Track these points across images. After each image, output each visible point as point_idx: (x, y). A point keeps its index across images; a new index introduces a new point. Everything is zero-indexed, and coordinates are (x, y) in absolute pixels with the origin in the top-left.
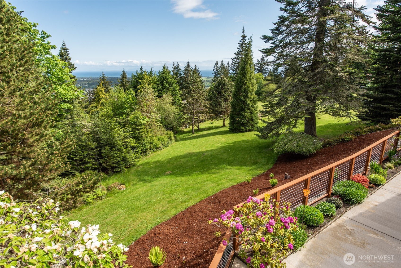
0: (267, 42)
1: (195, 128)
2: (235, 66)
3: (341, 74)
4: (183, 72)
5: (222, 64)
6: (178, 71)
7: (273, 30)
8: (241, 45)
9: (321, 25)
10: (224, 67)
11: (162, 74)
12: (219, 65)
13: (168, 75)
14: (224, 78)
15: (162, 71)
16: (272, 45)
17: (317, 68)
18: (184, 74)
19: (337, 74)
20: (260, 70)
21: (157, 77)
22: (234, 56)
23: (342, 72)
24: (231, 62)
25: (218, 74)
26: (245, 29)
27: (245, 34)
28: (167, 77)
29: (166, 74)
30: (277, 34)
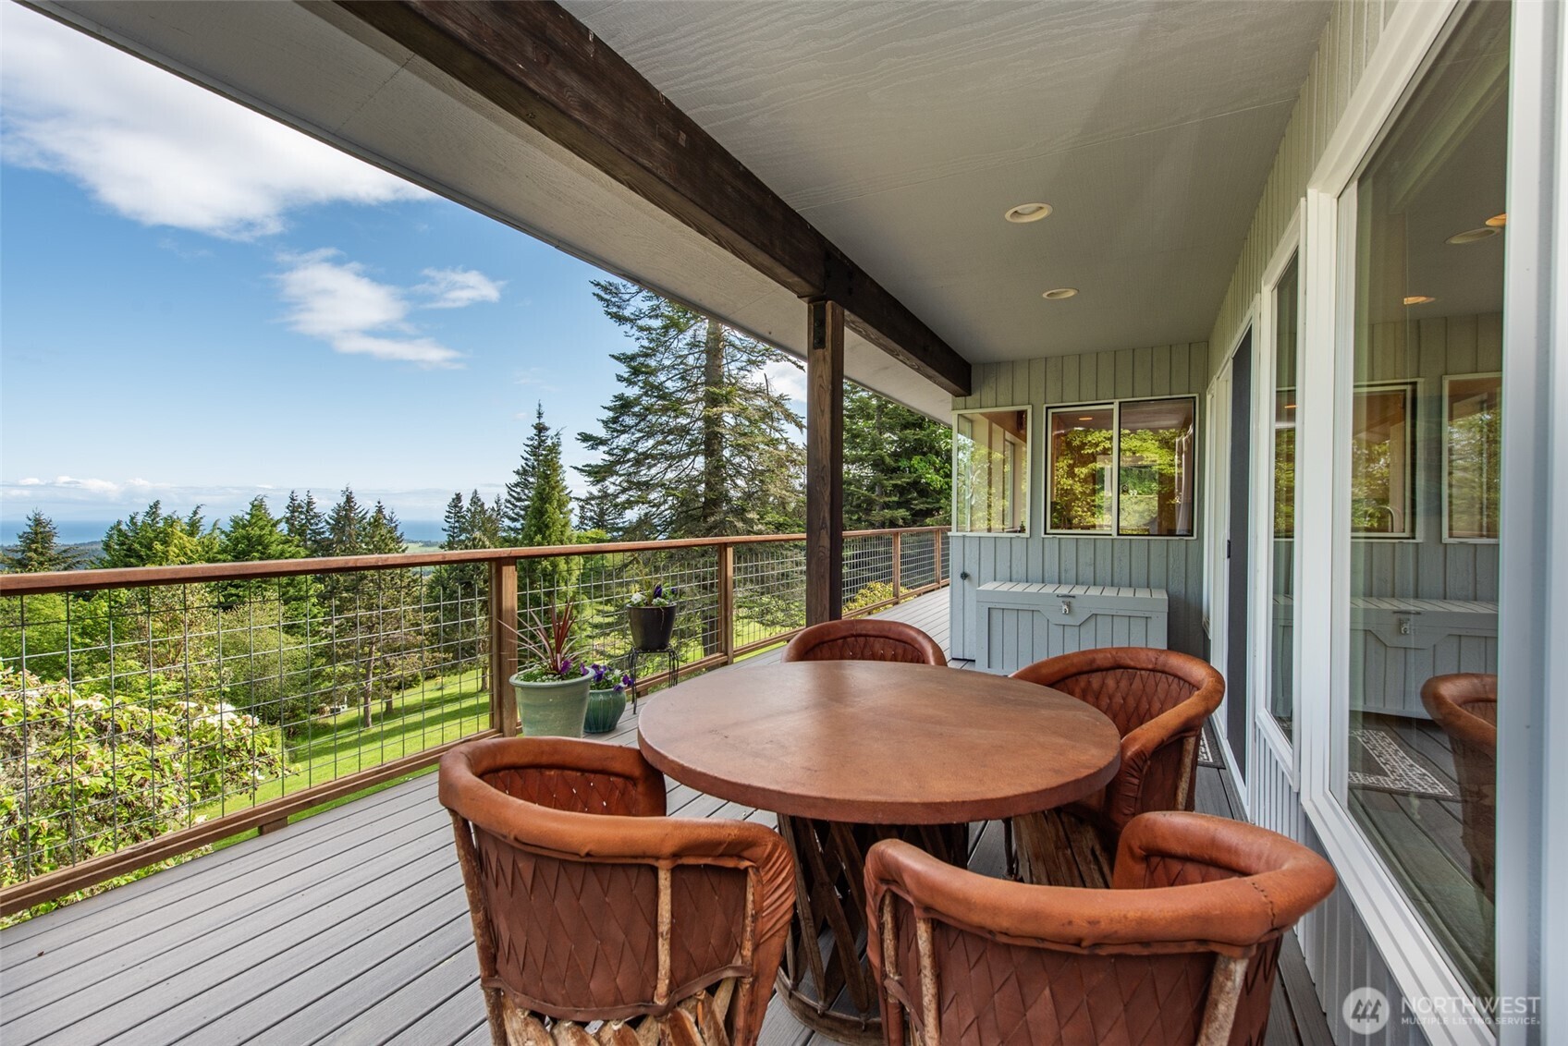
0: (592, 448)
1: (376, 707)
2: (516, 506)
3: (760, 526)
4: (328, 523)
5: (475, 500)
6: (308, 520)
7: (605, 423)
8: (534, 451)
9: (711, 422)
10: (483, 512)
11: (244, 527)
12: (466, 503)
13: (271, 532)
14: (480, 540)
15: (248, 517)
16: (607, 457)
17: (713, 514)
18: (333, 530)
19: (752, 528)
20: (599, 521)
21: (223, 537)
22: (515, 479)
23: (762, 524)
24: (505, 496)
25: (463, 530)
26: (543, 409)
27: (545, 421)
28: (267, 539)
29: (262, 528)
30: (618, 431)
